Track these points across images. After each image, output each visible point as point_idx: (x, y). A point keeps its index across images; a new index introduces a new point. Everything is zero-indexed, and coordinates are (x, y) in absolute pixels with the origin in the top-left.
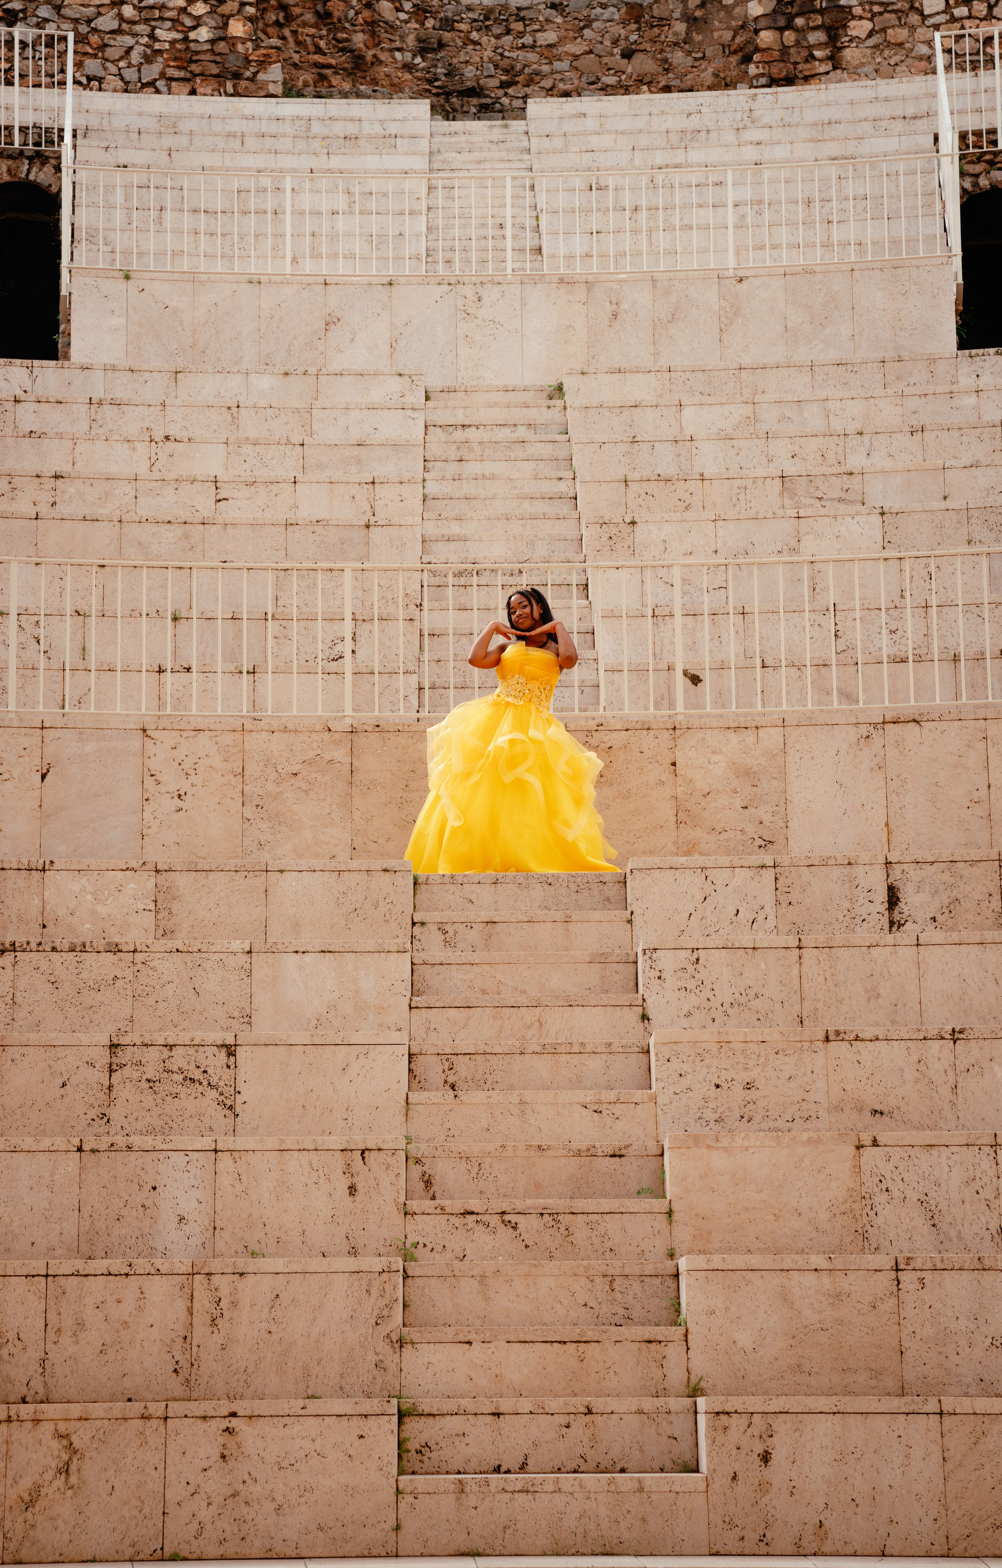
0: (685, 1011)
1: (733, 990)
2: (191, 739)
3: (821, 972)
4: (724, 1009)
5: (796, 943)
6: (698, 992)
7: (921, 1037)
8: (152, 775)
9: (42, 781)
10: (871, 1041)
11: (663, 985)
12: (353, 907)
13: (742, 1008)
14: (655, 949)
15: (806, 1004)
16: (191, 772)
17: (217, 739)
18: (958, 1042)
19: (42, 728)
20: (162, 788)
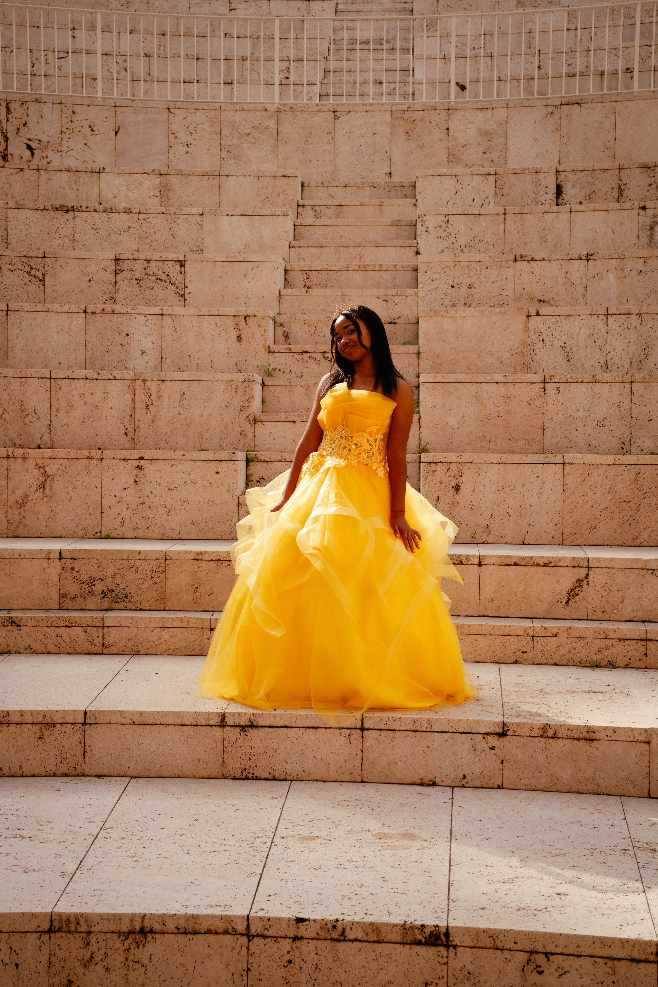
0: (440, 250)
1: (467, 238)
2: (193, 114)
3: (516, 227)
4: (461, 249)
5: (503, 211)
6: (447, 239)
7: (569, 258)
8: (173, 134)
9: (116, 135)
10: (540, 261)
11: (429, 235)
12: (266, 196)
13: (471, 248)
14: (425, 215)
15: (507, 246)
16: (193, 132)
17: (207, 114)
18: (589, 261)
19: (115, 106)
20: (178, 141)
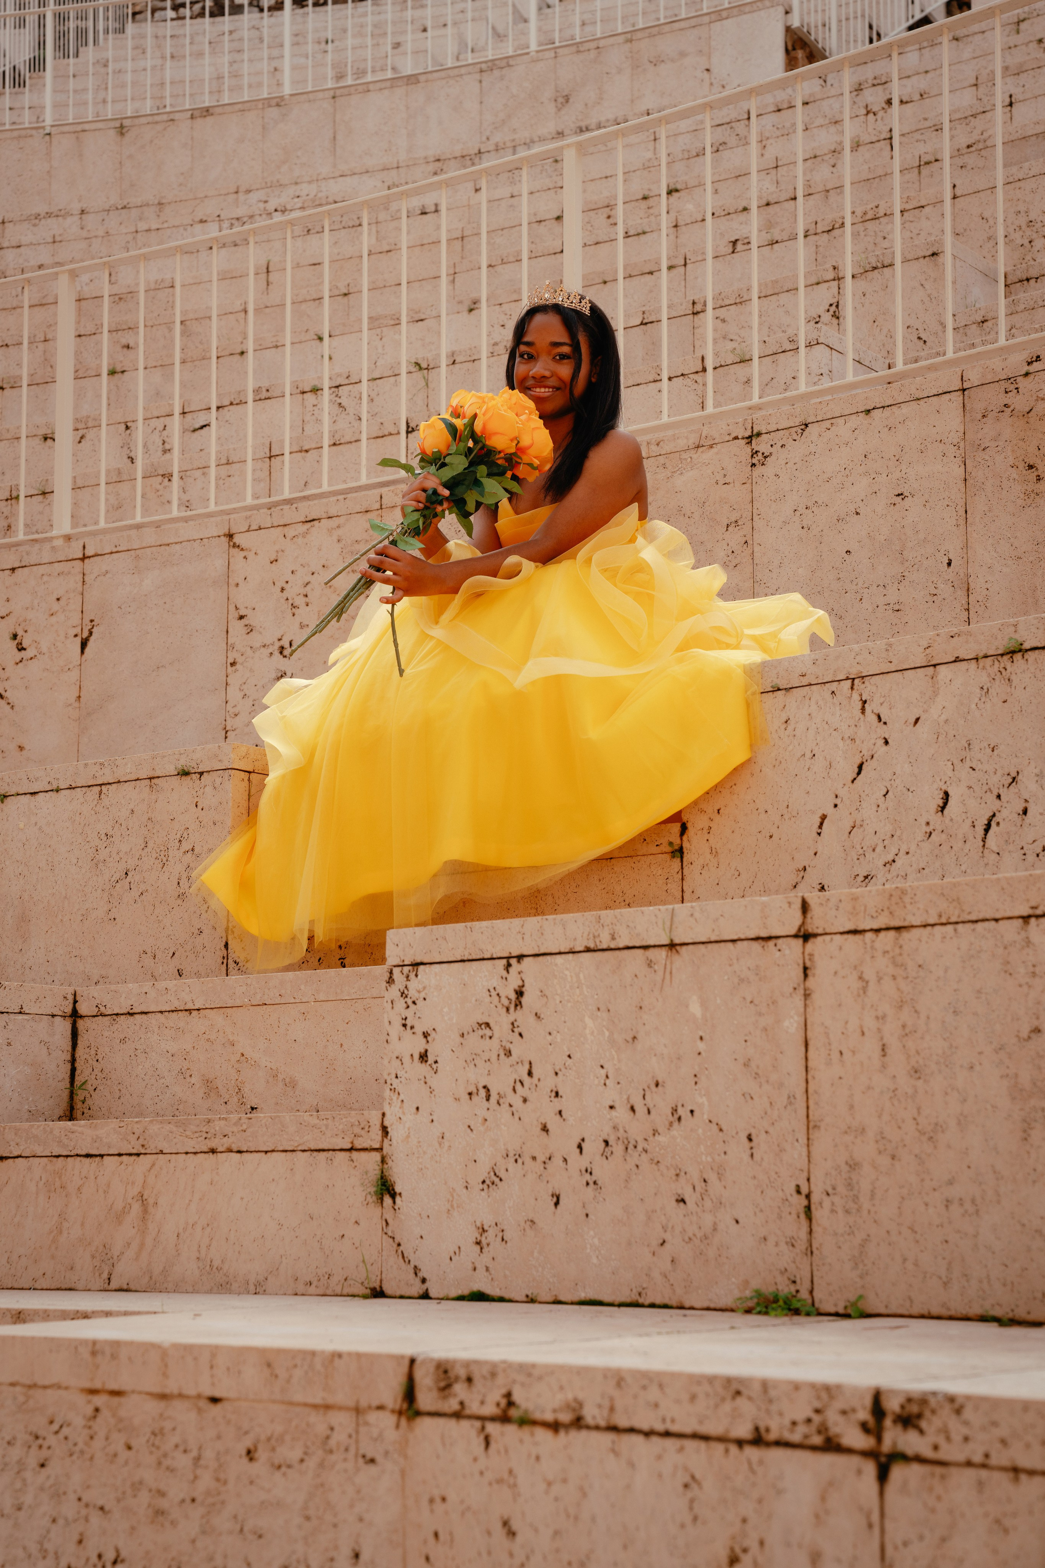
0: (482, 1171)
1: (611, 1095)
2: (300, 540)
4: (583, 1162)
5: (792, 921)
6: (517, 1101)
8: (241, 617)
9: (82, 652)
11: (434, 1081)
13: (634, 1157)
14: (416, 965)
16: (300, 601)
17: (340, 532)
19: (84, 558)
